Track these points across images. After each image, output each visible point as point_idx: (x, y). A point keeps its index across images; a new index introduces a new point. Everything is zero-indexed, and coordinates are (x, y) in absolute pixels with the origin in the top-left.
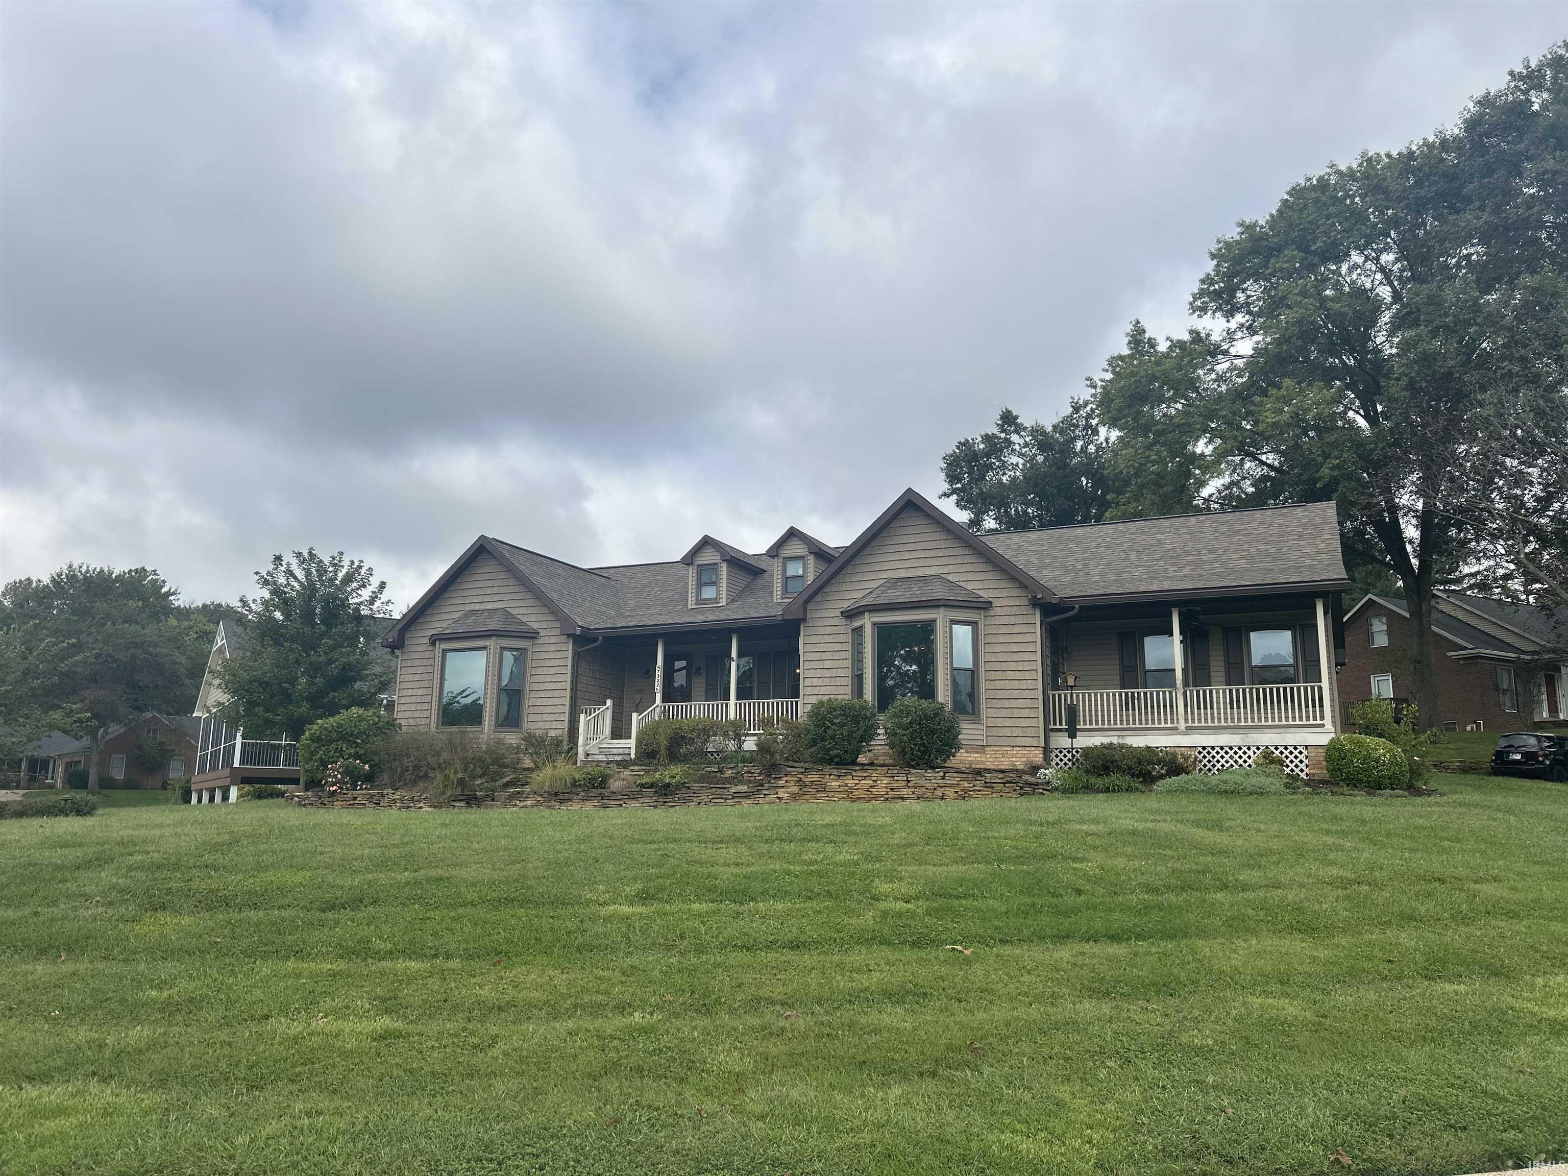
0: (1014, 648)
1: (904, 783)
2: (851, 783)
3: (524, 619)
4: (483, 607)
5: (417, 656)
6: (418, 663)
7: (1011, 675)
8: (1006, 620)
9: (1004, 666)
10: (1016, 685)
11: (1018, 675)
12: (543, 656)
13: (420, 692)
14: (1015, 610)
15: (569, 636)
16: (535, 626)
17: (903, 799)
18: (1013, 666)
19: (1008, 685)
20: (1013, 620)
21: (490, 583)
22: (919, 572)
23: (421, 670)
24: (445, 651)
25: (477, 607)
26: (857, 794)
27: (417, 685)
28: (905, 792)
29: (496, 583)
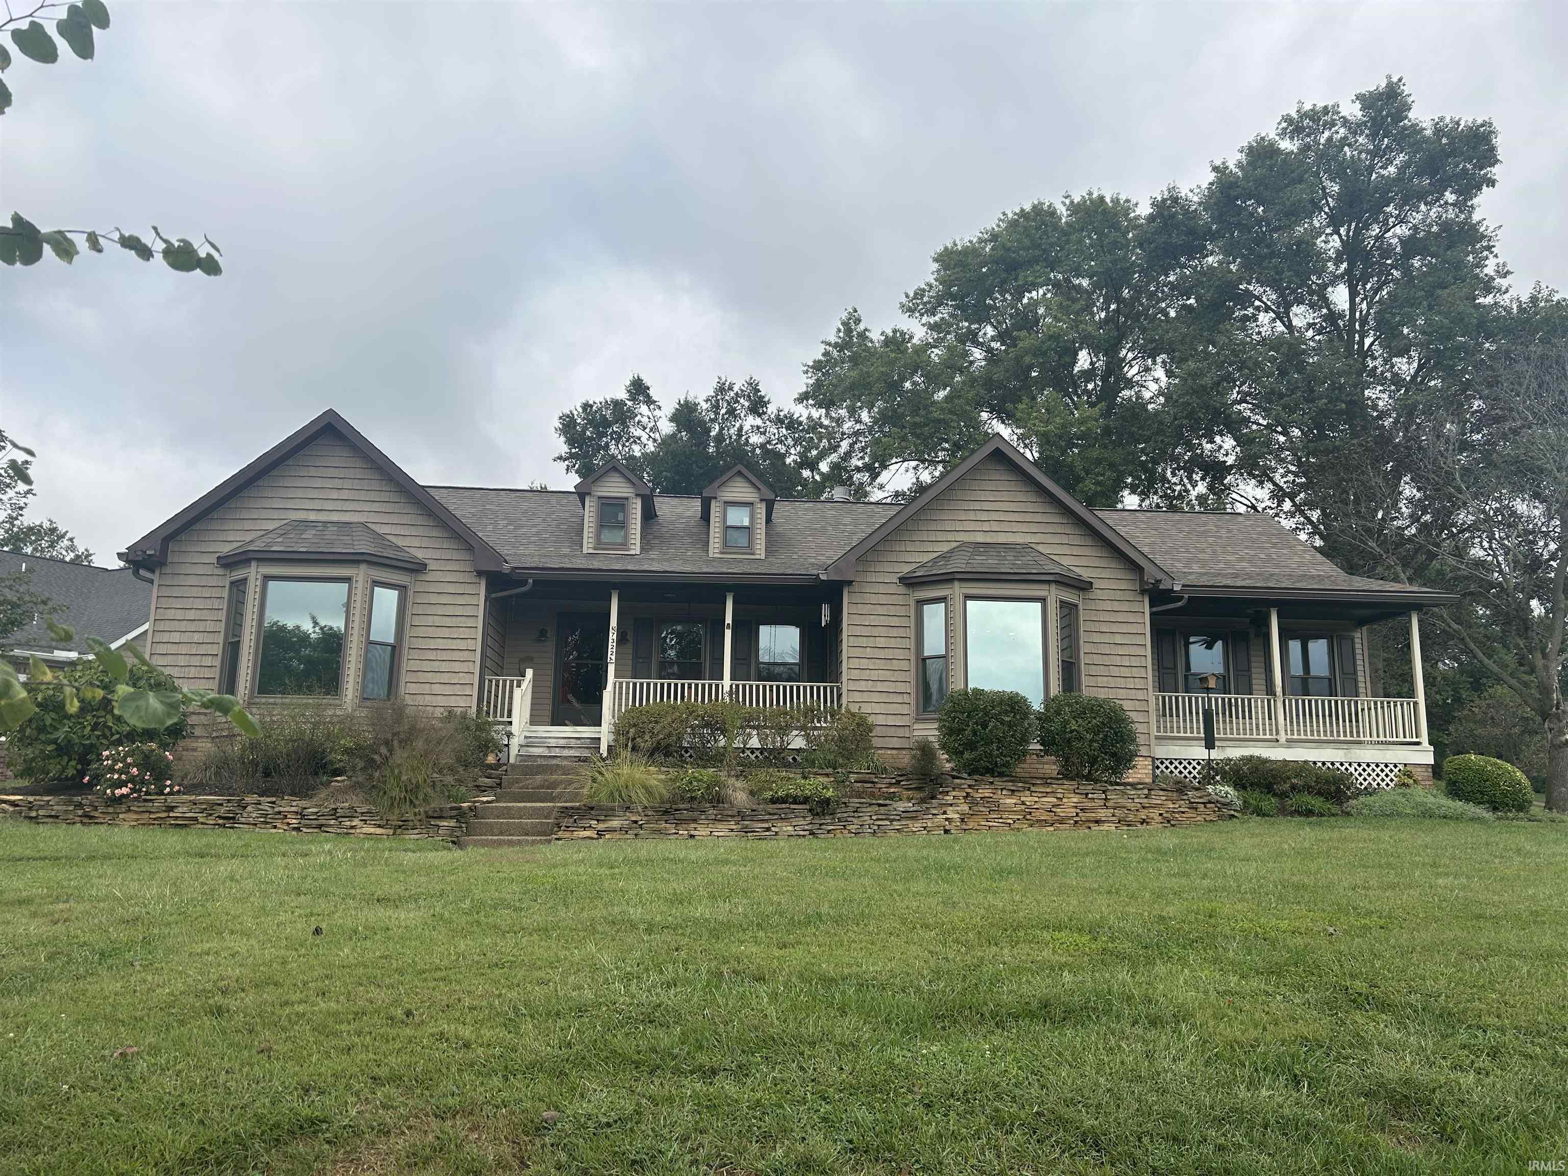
0: (1118, 639)
1: (1102, 803)
2: (1029, 800)
3: (399, 542)
4: (323, 517)
5: (192, 581)
6: (194, 592)
7: (1115, 671)
8: (1108, 606)
9: (1107, 660)
10: (1121, 682)
11: (1125, 672)
12: (434, 599)
13: (197, 637)
14: (1119, 595)
15: (480, 574)
16: (420, 554)
17: (1097, 822)
18: (1118, 660)
19: (1112, 682)
20: (1116, 606)
21: (337, 483)
22: (1002, 538)
23: (199, 604)
24: (267, 578)
25: (312, 516)
26: (1037, 815)
27: (192, 627)
28: (1102, 814)
29: (347, 484)
